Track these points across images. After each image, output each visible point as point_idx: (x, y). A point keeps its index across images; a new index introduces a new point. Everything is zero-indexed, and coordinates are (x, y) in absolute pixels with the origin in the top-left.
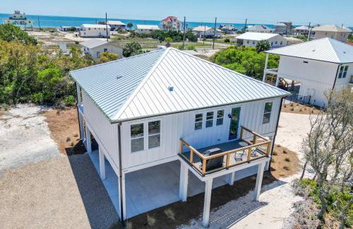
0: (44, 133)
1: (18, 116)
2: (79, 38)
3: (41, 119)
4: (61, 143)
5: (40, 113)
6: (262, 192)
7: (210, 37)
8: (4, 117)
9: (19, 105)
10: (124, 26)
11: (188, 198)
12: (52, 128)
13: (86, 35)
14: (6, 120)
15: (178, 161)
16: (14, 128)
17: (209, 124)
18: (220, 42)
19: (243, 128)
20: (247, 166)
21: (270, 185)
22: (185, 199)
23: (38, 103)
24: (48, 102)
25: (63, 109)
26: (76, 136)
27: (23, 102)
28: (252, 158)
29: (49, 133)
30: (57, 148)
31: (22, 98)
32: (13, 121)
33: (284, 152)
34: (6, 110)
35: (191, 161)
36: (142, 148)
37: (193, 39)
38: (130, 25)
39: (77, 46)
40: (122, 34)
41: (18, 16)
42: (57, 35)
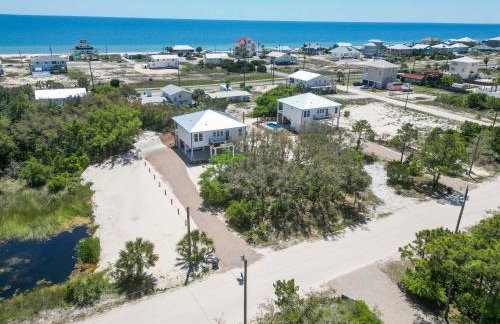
2: (148, 70)
3: (157, 138)
4: (167, 145)
10: (192, 51)
13: (155, 67)
17: (218, 135)
37: (263, 70)
38: (199, 50)
39: (151, 83)
40: (191, 62)
41: (84, 45)
42: (126, 67)
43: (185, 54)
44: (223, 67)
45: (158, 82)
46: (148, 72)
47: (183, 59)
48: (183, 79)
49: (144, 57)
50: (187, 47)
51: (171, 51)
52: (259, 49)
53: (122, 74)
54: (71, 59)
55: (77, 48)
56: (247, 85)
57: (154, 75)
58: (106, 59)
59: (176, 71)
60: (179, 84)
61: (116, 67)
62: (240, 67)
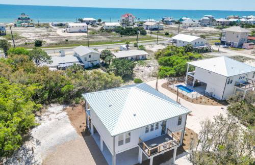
0: (68, 122)
1: (53, 113)
2: (66, 33)
3: (65, 113)
4: (77, 129)
5: (64, 110)
6: (176, 159)
7: (156, 29)
8: (47, 114)
9: (52, 105)
10: (95, 21)
11: (142, 162)
12: (71, 119)
13: (71, 31)
14: (48, 115)
15: (138, 147)
16: (53, 120)
17: (152, 130)
18: (162, 35)
19: (168, 129)
20: (168, 150)
21: (181, 155)
22: (141, 162)
23: (61, 104)
24: (66, 103)
25: (75, 106)
26: (84, 123)
27: (53, 103)
28: (171, 146)
29: (69, 121)
30: (76, 132)
31: (53, 100)
32: (52, 116)
33: (191, 134)
34: (46, 108)
35: (144, 148)
36: (123, 144)
37: (144, 33)
38: (100, 21)
39: (67, 43)
40: (94, 28)
41: (24, 17)
42: (51, 31)
43: (90, 23)
44: (117, 32)
45: (72, 42)
46: (66, 35)
47: (90, 27)
48: (91, 40)
49: (64, 25)
50: (92, 19)
51: (82, 21)
52: (136, 21)
53: (47, 36)
54: (15, 26)
55: (19, 19)
56: (139, 45)
57: (70, 37)
58: (39, 26)
59: (85, 34)
60: (89, 44)
61: (44, 31)
62: (128, 32)
